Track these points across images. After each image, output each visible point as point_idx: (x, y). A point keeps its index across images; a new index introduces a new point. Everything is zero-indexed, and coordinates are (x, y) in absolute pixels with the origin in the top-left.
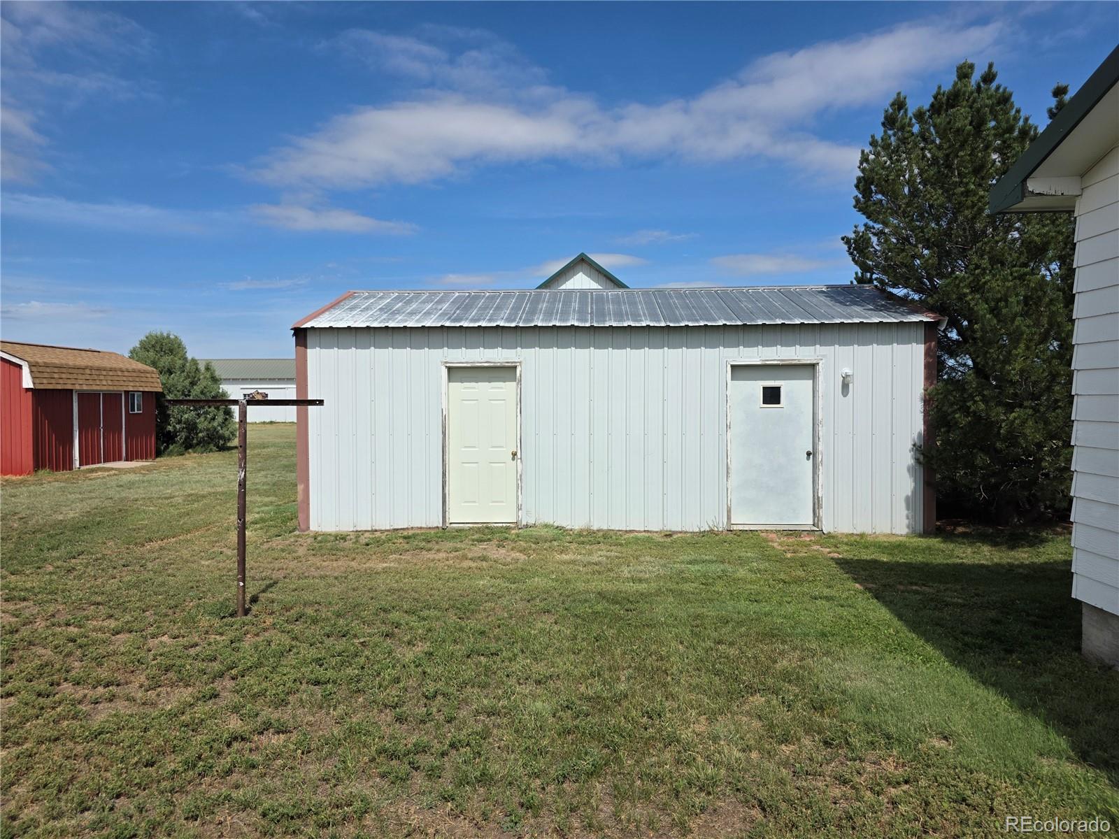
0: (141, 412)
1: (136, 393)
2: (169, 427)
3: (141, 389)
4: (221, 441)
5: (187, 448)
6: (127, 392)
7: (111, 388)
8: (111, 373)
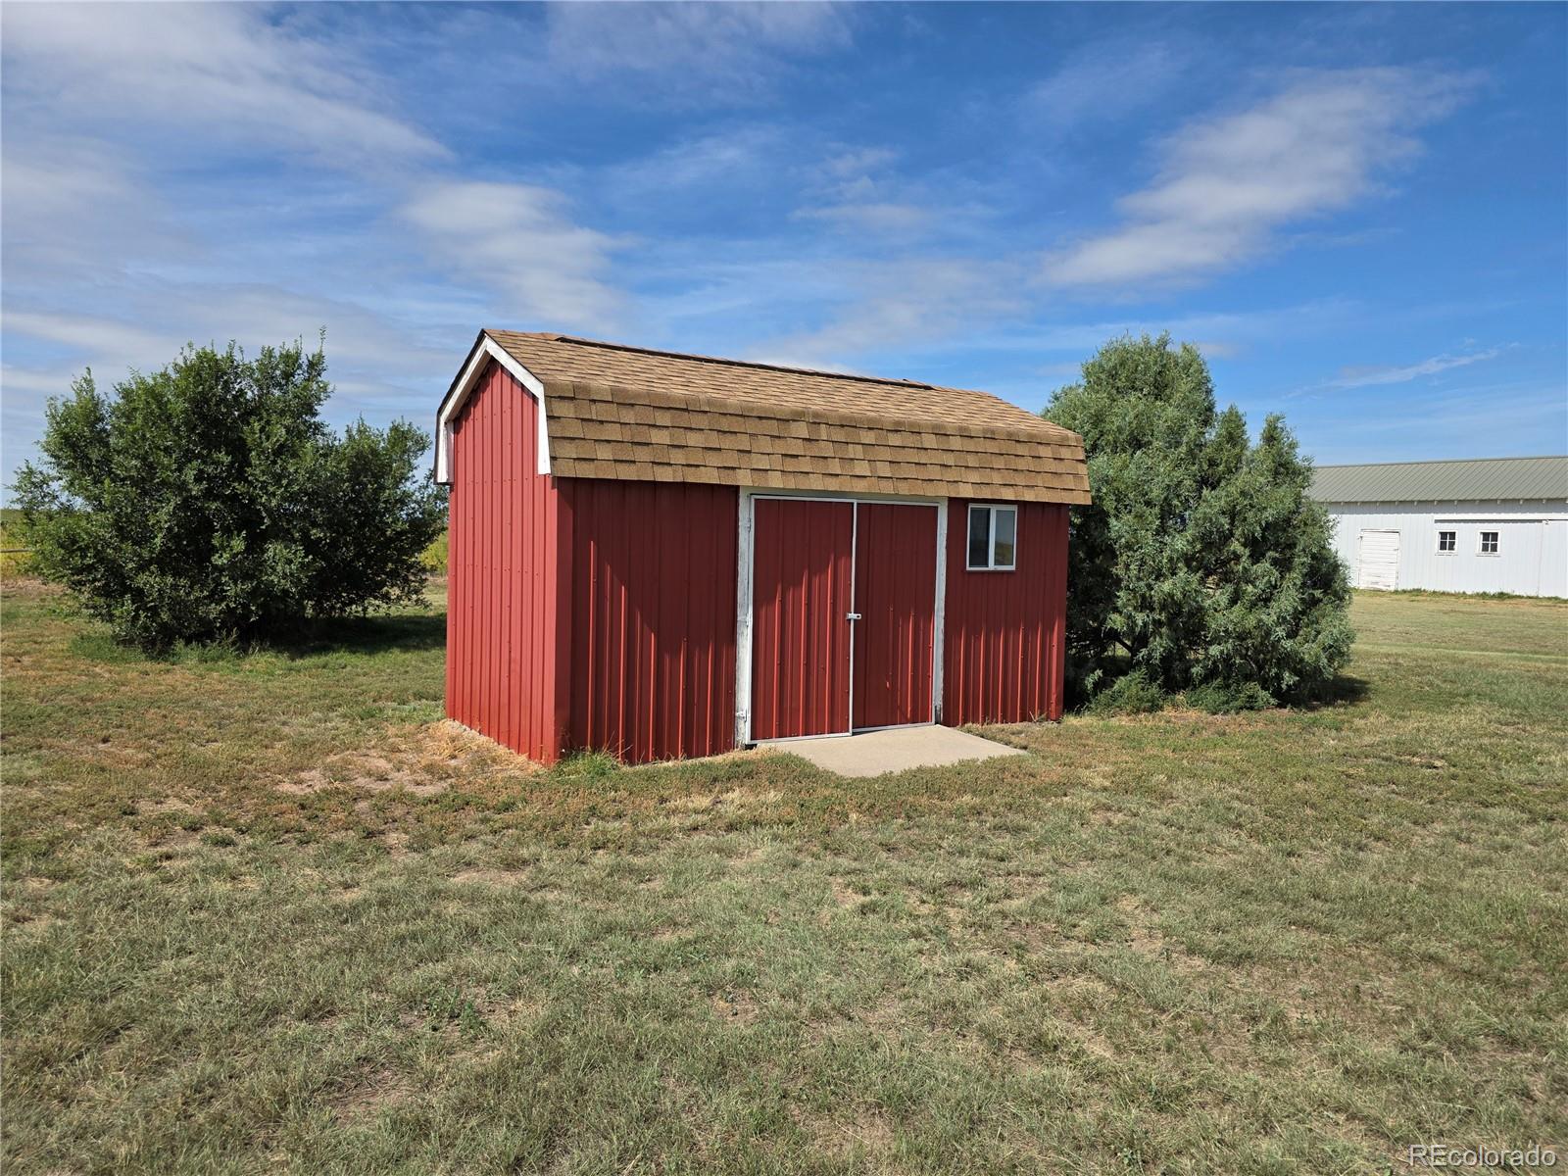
0: (1012, 568)
1: (994, 509)
2: (1115, 616)
3: (1008, 494)
4: (1286, 675)
5: (1171, 686)
6: (957, 505)
7: (887, 488)
8: (895, 440)
